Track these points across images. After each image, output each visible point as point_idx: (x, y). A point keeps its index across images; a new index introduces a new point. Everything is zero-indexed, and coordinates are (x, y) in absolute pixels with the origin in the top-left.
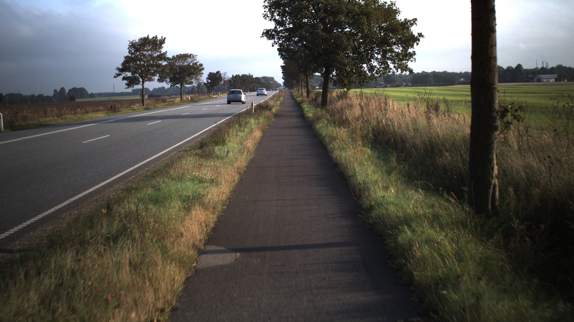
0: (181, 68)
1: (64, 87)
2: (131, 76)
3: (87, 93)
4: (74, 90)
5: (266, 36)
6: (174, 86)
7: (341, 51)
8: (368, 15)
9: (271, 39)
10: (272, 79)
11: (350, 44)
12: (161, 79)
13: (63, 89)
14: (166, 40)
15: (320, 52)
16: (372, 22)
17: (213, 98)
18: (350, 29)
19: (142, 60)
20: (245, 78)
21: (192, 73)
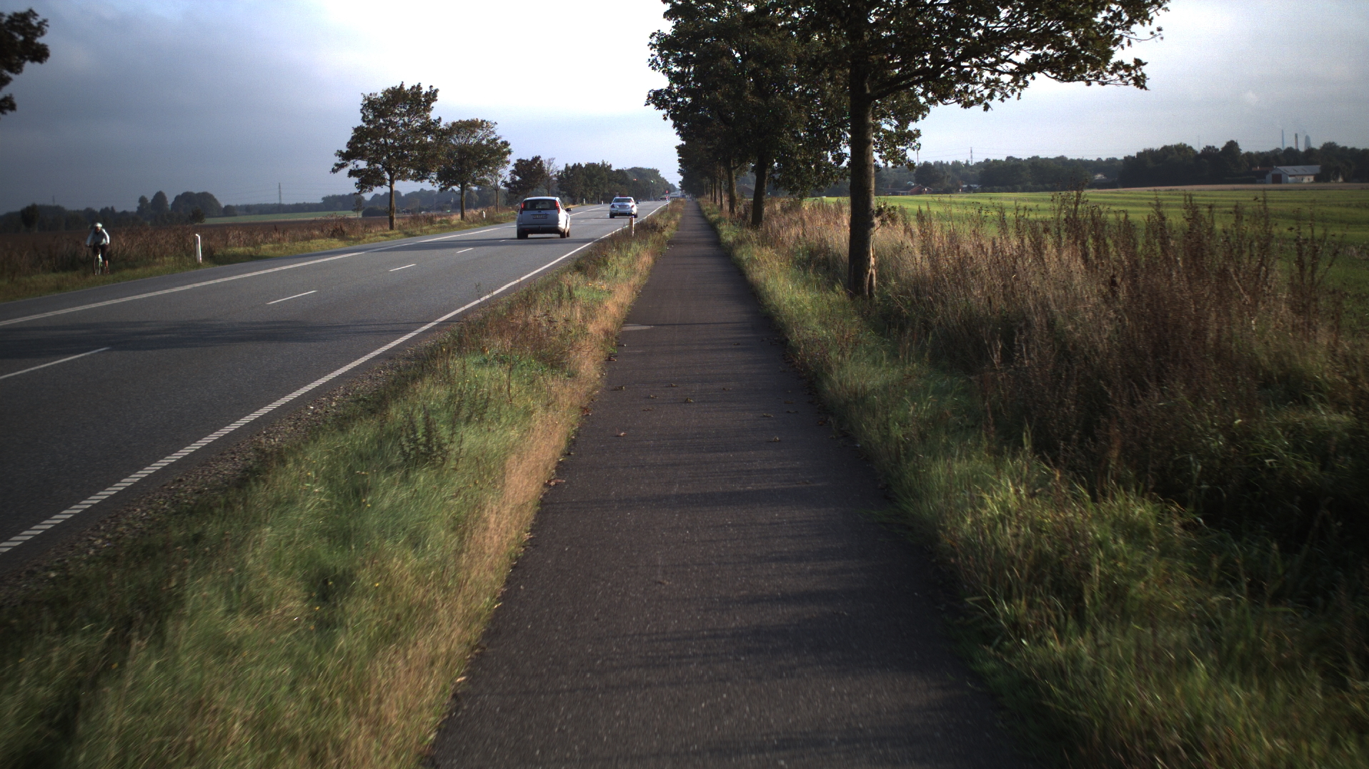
0: (462, 150)
1: (164, 191)
2: (367, 167)
3: (218, 205)
4: (186, 198)
5: (653, 103)
6: (446, 188)
10: (654, 173)
13: (160, 197)
14: (438, 94)
19: (390, 136)
20: (594, 172)
21: (486, 162)
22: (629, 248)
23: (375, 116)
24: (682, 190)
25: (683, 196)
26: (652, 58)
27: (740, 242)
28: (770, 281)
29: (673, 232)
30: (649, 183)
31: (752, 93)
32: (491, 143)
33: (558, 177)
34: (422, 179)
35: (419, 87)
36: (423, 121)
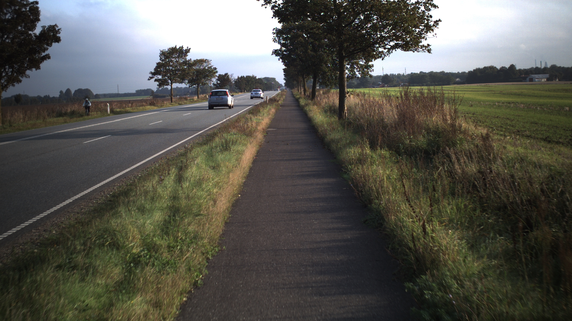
0: (198, 71)
2: (162, 78)
3: (93, 94)
4: (79, 91)
5: (274, 54)
6: (191, 86)
7: (324, 64)
9: (278, 56)
10: (274, 79)
13: (68, 91)
14: (191, 50)
19: (171, 66)
20: (249, 79)
21: (207, 76)
22: (267, 107)
23: (165, 58)
24: (285, 86)
25: (286, 89)
26: (274, 38)
29: (282, 102)
30: (271, 84)
31: (311, 51)
32: (209, 68)
33: (235, 81)
34: (182, 83)
35: (182, 47)
36: (184, 60)
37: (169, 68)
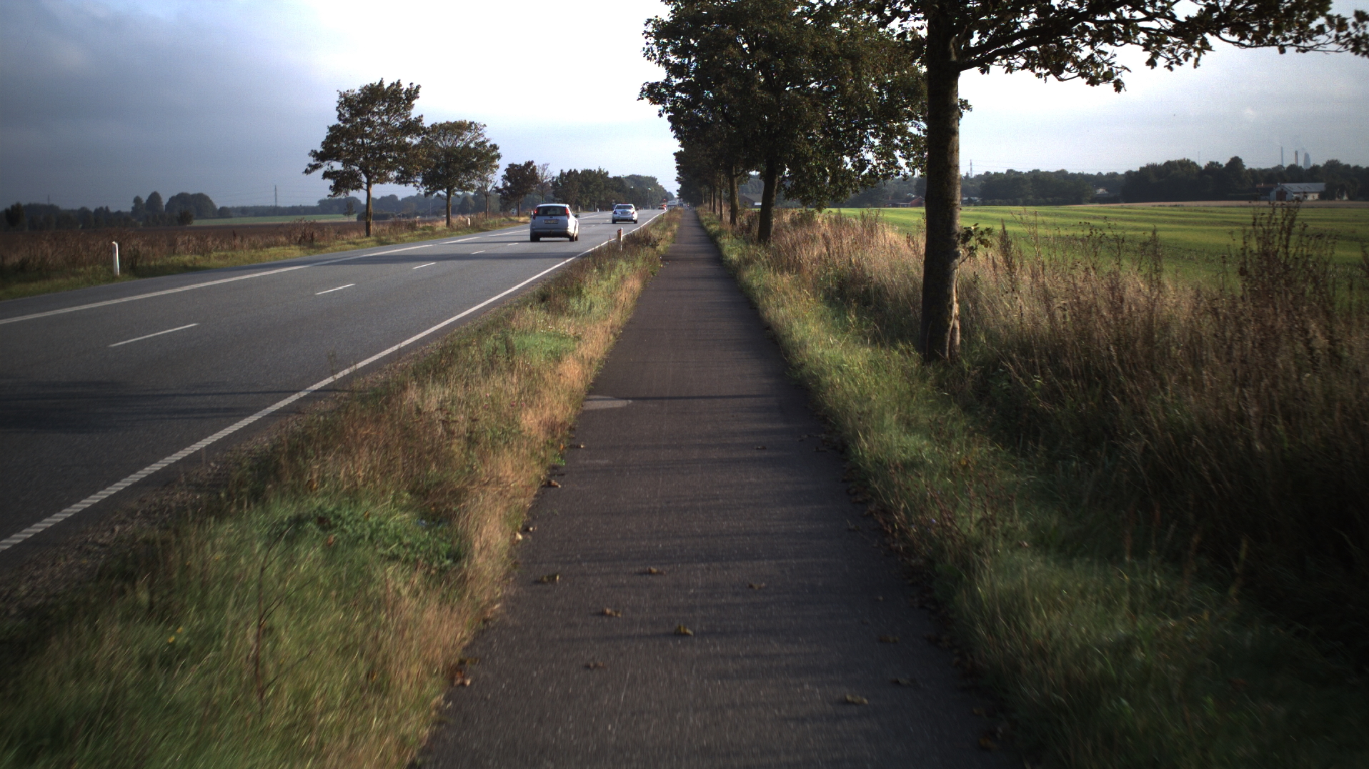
0: (450, 153)
1: (159, 192)
2: (342, 169)
3: (213, 206)
4: (182, 199)
5: (647, 97)
6: (431, 193)
7: (801, 130)
8: (855, 58)
9: (658, 104)
10: (652, 181)
11: (818, 115)
12: (404, 178)
13: (155, 197)
14: (420, 90)
15: (757, 132)
16: (864, 71)
17: (518, 222)
18: (818, 84)
19: (367, 136)
20: (590, 179)
21: (474, 166)
22: (612, 267)
23: (351, 114)
24: (680, 198)
25: (681, 205)
26: (646, 47)
27: (748, 262)
28: (796, 325)
29: (669, 245)
30: (647, 191)
31: (761, 88)
32: (480, 146)
33: (553, 183)
34: (405, 182)
35: (398, 83)
36: (404, 120)
37: (363, 142)
